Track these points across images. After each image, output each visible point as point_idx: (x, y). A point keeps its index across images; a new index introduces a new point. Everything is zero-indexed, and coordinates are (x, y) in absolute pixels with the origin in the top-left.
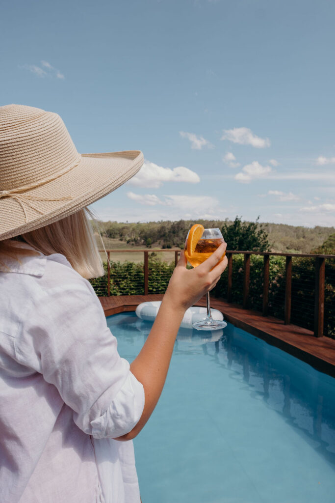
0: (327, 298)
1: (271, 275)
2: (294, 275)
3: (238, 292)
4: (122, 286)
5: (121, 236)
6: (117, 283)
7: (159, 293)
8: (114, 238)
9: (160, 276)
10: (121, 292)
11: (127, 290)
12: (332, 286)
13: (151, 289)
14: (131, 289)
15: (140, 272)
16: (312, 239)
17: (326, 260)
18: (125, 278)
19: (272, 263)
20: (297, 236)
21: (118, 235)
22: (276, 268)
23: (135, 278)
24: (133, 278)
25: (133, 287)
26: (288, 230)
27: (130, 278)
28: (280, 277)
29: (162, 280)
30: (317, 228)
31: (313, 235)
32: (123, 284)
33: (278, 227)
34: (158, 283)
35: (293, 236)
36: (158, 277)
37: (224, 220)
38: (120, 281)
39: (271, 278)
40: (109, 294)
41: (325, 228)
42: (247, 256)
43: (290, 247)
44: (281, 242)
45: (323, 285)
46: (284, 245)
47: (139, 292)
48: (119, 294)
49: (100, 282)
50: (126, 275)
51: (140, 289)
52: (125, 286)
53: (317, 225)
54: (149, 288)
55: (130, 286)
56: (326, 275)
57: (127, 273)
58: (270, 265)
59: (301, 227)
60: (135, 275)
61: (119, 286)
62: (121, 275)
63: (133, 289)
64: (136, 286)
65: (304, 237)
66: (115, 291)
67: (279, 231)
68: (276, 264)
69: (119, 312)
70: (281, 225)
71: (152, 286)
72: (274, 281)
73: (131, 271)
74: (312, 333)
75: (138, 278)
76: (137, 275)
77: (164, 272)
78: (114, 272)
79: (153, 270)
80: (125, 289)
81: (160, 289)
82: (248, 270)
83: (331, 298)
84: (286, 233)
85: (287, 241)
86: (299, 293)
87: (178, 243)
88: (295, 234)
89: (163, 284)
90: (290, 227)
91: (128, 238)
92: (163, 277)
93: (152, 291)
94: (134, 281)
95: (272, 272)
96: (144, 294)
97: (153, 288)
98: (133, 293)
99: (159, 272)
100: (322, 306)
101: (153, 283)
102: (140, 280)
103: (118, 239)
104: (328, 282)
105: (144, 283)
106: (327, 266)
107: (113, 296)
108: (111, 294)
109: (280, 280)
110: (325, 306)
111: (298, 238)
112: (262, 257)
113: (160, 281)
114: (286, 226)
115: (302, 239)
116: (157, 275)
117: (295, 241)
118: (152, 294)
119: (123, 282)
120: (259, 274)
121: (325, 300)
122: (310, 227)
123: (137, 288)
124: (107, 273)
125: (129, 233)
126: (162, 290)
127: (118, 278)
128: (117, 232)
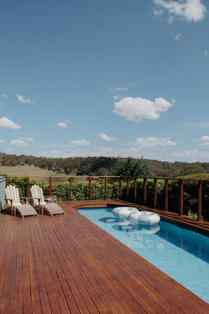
0: (184, 198)
1: (157, 189)
2: (169, 189)
3: (140, 198)
4: (77, 195)
5: (49, 167)
6: (74, 194)
7: (96, 199)
8: (44, 168)
9: (97, 190)
10: (76, 199)
11: (80, 197)
12: (187, 193)
14: (82, 197)
15: (86, 188)
16: (173, 170)
17: (183, 181)
18: (78, 191)
19: (158, 183)
20: (164, 167)
21: (47, 166)
22: (159, 185)
23: (84, 191)
24: (82, 191)
25: (82, 196)
26: (158, 163)
28: (162, 190)
29: (98, 192)
30: (176, 162)
31: (174, 167)
32: (78, 194)
33: (151, 162)
34: (96, 194)
35: (161, 168)
36: (96, 190)
37: (117, 157)
38: (76, 193)
39: (157, 190)
40: (70, 200)
41: (181, 163)
42: (145, 180)
43: (159, 175)
44: (153, 172)
45: (182, 192)
46: (155, 174)
47: (86, 198)
48: (75, 199)
49: (66, 193)
50: (79, 189)
51: (86, 197)
52: (78, 195)
53: (176, 161)
56: (184, 188)
57: (80, 189)
58: (157, 184)
59: (166, 162)
60: (84, 189)
61: (75, 196)
62: (76, 190)
63: (83, 197)
64: (84, 195)
65: (168, 169)
66: (73, 198)
67: (152, 165)
68: (160, 183)
69: (80, 208)
70: (154, 160)
71: (92, 195)
72: (159, 192)
73: (82, 187)
74: (178, 214)
77: (98, 188)
79: (93, 187)
80: (79, 197)
81: (97, 197)
82: (145, 186)
83: (186, 198)
84: (157, 166)
85: (158, 171)
86: (171, 197)
87: (87, 171)
88: (163, 166)
90: (160, 162)
91: (54, 169)
92: (98, 191)
93: (93, 198)
94: (83, 193)
95: (158, 187)
96: (89, 199)
97: (93, 197)
98: (82, 199)
100: (182, 201)
101: (93, 194)
102: (86, 192)
103: (47, 169)
104: (184, 191)
105: (89, 194)
106: (184, 184)
107: (72, 200)
109: (162, 191)
110: (183, 202)
111: (164, 169)
112: (153, 180)
113: (97, 193)
114: (157, 161)
115: (167, 170)
116: (95, 189)
117: (163, 171)
118: (93, 199)
119: (78, 193)
120: (151, 188)
121: (183, 199)
122: (172, 162)
123: (85, 196)
124: (69, 188)
125: (54, 165)
126: (98, 198)
127: (75, 191)
128: (47, 164)
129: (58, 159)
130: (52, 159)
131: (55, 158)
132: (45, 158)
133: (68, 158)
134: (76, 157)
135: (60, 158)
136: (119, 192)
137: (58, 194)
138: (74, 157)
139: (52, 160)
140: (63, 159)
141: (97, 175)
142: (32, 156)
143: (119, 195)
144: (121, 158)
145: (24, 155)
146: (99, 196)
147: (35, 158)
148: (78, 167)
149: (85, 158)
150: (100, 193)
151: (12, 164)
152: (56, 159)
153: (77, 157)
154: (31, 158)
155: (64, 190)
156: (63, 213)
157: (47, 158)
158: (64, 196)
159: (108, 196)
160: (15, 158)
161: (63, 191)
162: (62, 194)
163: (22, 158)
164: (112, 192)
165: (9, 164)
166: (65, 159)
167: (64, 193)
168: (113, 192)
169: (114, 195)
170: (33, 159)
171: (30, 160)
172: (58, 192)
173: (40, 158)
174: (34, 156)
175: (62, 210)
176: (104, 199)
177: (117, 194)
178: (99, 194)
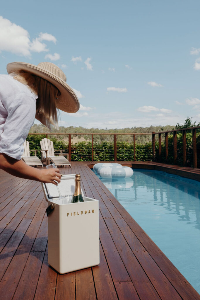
4: (100, 156)
6: (98, 154)
7: (123, 161)
9: (124, 150)
10: (100, 159)
11: (104, 158)
13: (119, 158)
15: (111, 147)
18: (102, 151)
21: (99, 139)
27: (105, 151)
32: (101, 154)
34: (123, 154)
40: (93, 160)
42: (175, 133)
47: (111, 159)
48: (99, 160)
49: (87, 152)
50: (103, 149)
52: (102, 156)
54: (117, 157)
55: (105, 156)
57: (104, 148)
60: (109, 149)
62: (100, 149)
63: (107, 157)
66: (96, 158)
71: (119, 156)
72: (190, 146)
73: (106, 147)
75: (110, 151)
76: (110, 149)
77: (126, 147)
78: (96, 147)
79: (120, 146)
80: (102, 158)
81: (124, 158)
82: (175, 141)
89: (126, 155)
92: (126, 151)
94: (108, 152)
96: (114, 161)
98: (107, 160)
99: (123, 147)
101: (120, 154)
102: (112, 152)
105: (114, 154)
107: (95, 161)
108: (94, 160)
116: (122, 149)
123: (110, 157)
124: (91, 147)
125: (108, 137)
126: (126, 159)
127: (98, 150)
128: (99, 136)
129: (113, 130)
130: (105, 130)
131: (108, 129)
132: (97, 129)
133: (125, 129)
134: (135, 127)
135: (115, 129)
136: (153, 153)
137: (79, 153)
138: (133, 128)
139: (105, 132)
140: (118, 130)
142: (81, 128)
143: (152, 156)
145: (72, 127)
146: (128, 157)
147: (85, 130)
149: (147, 128)
150: (128, 154)
151: (59, 137)
152: (110, 130)
154: (81, 130)
155: (86, 149)
156: (69, 165)
157: (99, 129)
158: (85, 155)
159: (139, 157)
160: (64, 130)
161: (84, 150)
162: (83, 154)
163: (71, 130)
164: (143, 152)
165: (56, 137)
166: (121, 130)
167: (85, 152)
168: (145, 152)
169: (146, 156)
170: (83, 131)
171: (79, 132)
172: (79, 151)
173: (91, 130)
174: (84, 127)
175: (69, 163)
176: (133, 161)
177: (151, 156)
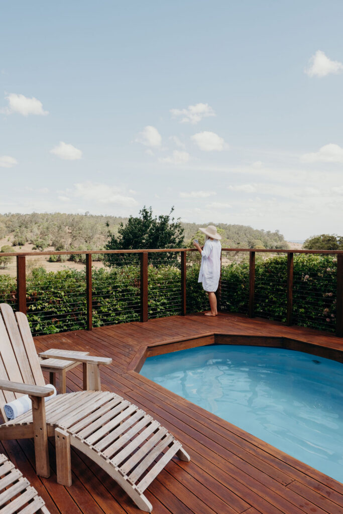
18: (108, 296)
25: (120, 309)
29: (160, 295)
32: (107, 304)
36: (155, 291)
37: (84, 214)
38: (101, 301)
48: (100, 323)
49: (71, 305)
63: (120, 313)
64: (125, 308)
66: (93, 319)
81: (159, 310)
92: (161, 290)
97: (149, 309)
98: (121, 319)
101: (149, 300)
102: (132, 299)
113: (158, 298)
116: (153, 288)
126: (161, 312)
138: (6, 214)
141: (51, 244)
144: (92, 216)
146: (166, 307)
148: (14, 231)
149: (27, 215)
150: (166, 299)
153: (12, 213)
158: (66, 315)
161: (62, 300)
162: (59, 311)
167: (64, 305)
178: (165, 301)
